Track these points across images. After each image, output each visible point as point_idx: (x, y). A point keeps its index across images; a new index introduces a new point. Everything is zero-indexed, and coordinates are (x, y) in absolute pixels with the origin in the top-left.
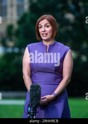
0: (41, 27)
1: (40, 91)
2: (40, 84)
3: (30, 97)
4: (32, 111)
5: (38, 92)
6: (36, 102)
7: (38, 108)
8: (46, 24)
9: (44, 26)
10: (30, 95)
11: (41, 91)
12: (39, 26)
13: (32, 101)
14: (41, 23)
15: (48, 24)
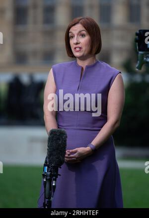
0: (72, 37)
1: (65, 141)
2: (65, 129)
3: (48, 150)
4: (49, 173)
5: (60, 142)
6: (57, 158)
7: (60, 168)
8: (80, 32)
9: (78, 35)
10: (48, 146)
11: (67, 141)
12: (70, 34)
13: (50, 156)
14: (73, 30)
15: (84, 32)
